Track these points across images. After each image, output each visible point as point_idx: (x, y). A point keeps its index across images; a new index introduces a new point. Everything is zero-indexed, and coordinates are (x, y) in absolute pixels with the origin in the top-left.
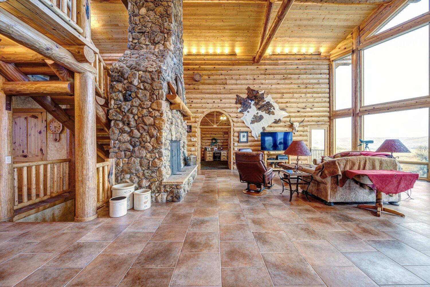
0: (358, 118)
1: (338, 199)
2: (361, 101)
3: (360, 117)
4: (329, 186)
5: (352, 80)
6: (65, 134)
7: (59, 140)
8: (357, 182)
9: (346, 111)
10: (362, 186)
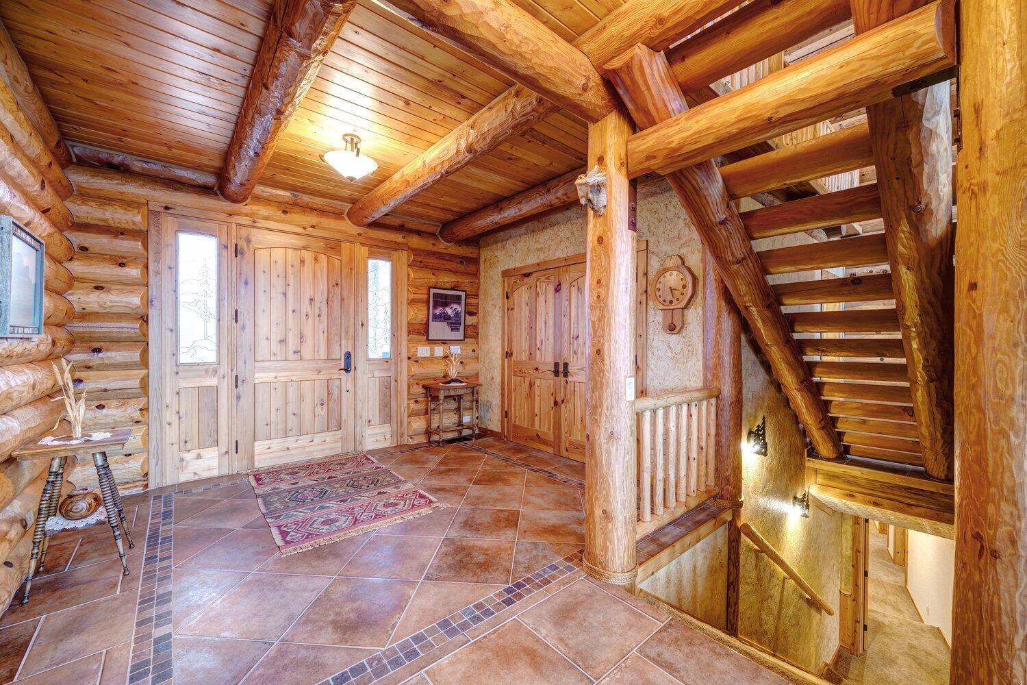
6: (700, 311)
7: (682, 328)
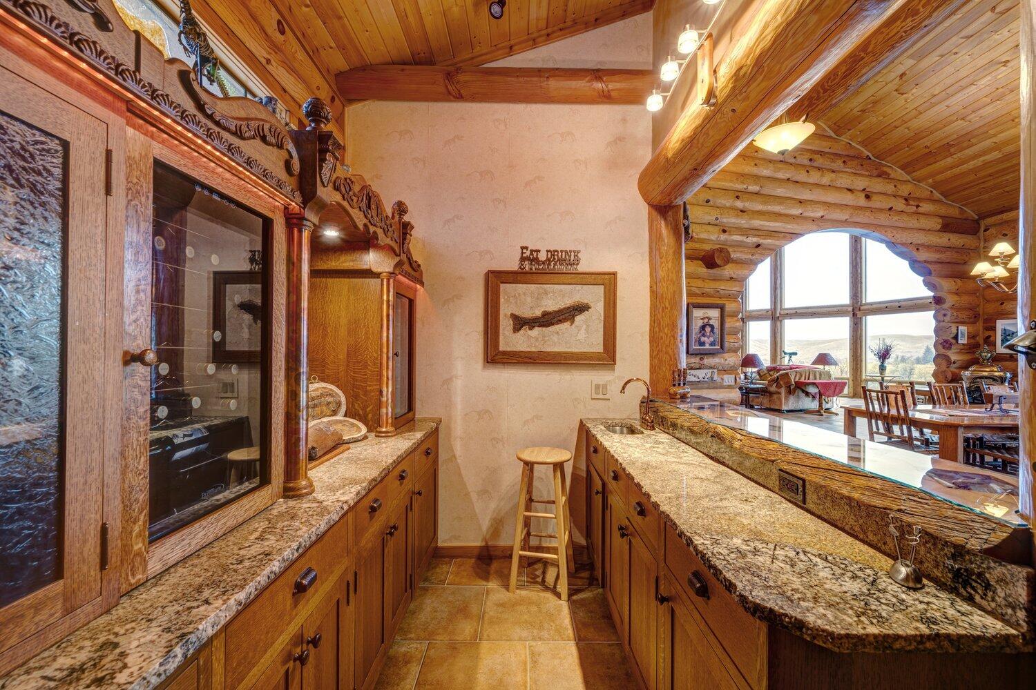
0: (778, 323)
1: (791, 407)
2: (781, 301)
3: (781, 322)
4: (783, 395)
5: (771, 272)
8: (803, 391)
9: (764, 313)
10: (807, 394)
